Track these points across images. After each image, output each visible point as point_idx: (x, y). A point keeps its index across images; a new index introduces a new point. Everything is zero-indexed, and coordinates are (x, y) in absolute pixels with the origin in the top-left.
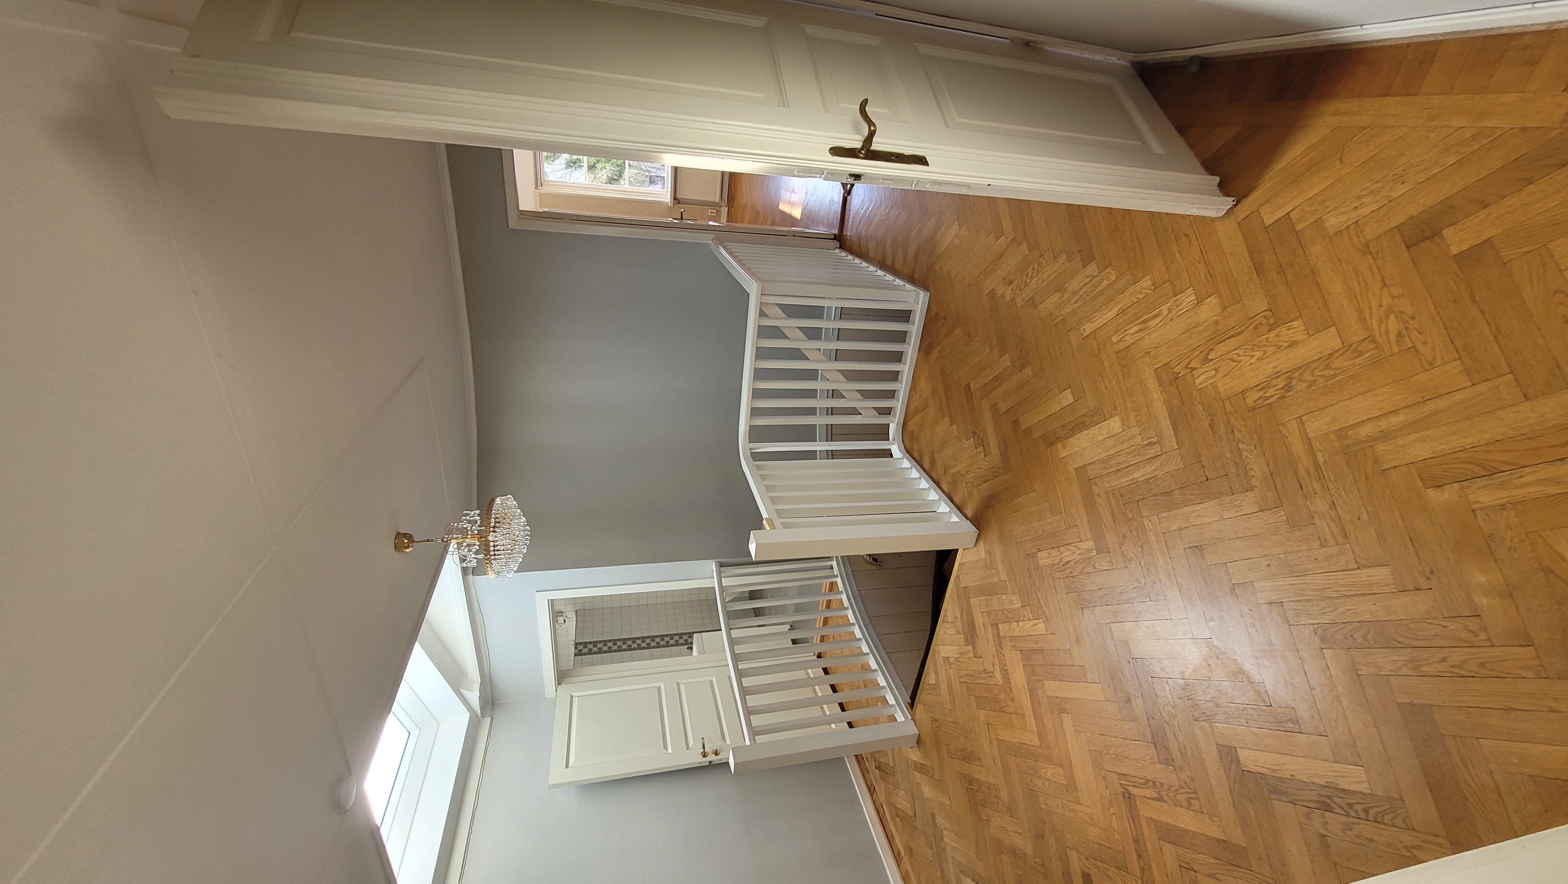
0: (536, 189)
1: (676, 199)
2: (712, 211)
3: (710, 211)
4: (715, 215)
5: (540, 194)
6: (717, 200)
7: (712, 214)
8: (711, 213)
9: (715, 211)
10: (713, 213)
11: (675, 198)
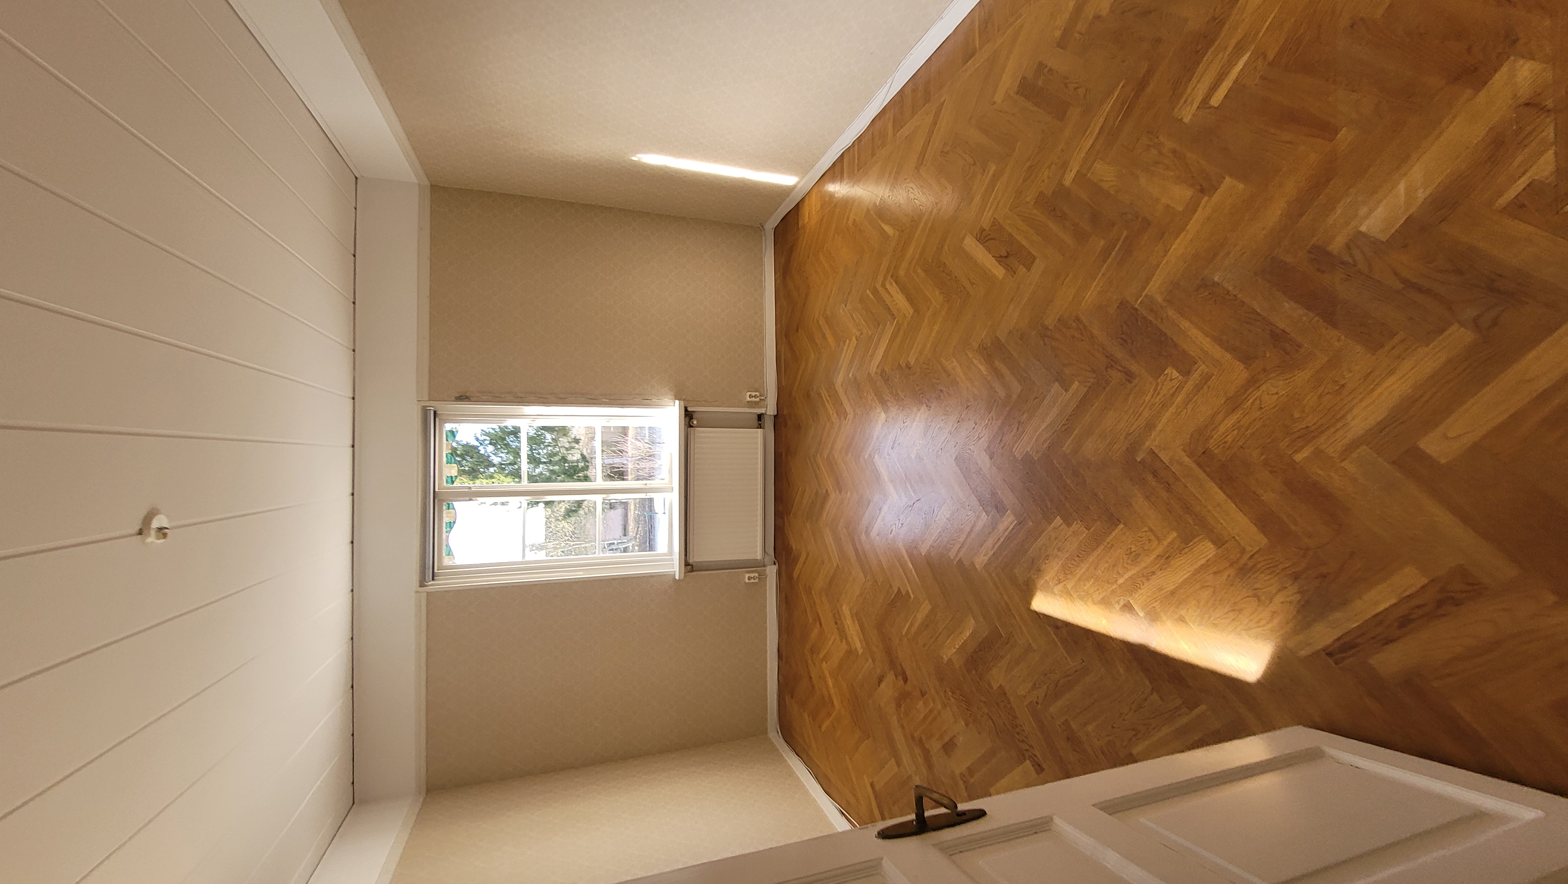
0: (422, 585)
1: (689, 566)
2: (752, 575)
3: (747, 575)
4: (757, 580)
5: (428, 594)
6: (759, 556)
7: (752, 581)
8: (749, 578)
9: (757, 575)
10: (754, 578)
11: (687, 564)
